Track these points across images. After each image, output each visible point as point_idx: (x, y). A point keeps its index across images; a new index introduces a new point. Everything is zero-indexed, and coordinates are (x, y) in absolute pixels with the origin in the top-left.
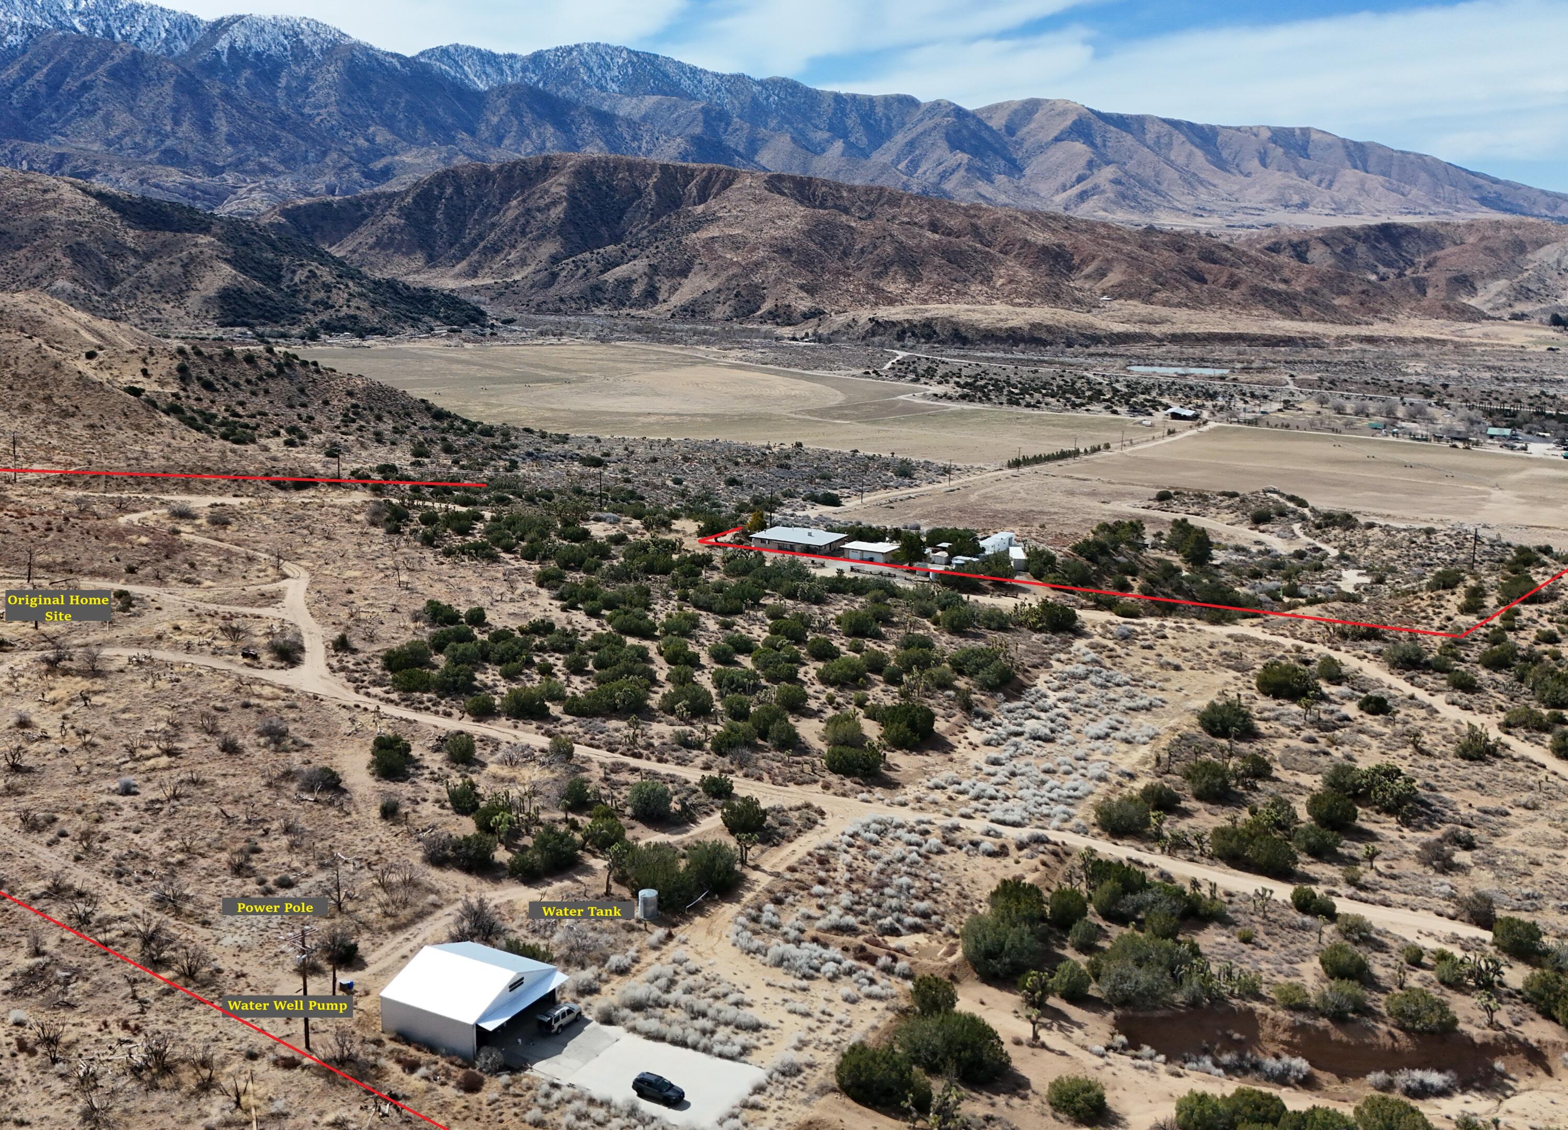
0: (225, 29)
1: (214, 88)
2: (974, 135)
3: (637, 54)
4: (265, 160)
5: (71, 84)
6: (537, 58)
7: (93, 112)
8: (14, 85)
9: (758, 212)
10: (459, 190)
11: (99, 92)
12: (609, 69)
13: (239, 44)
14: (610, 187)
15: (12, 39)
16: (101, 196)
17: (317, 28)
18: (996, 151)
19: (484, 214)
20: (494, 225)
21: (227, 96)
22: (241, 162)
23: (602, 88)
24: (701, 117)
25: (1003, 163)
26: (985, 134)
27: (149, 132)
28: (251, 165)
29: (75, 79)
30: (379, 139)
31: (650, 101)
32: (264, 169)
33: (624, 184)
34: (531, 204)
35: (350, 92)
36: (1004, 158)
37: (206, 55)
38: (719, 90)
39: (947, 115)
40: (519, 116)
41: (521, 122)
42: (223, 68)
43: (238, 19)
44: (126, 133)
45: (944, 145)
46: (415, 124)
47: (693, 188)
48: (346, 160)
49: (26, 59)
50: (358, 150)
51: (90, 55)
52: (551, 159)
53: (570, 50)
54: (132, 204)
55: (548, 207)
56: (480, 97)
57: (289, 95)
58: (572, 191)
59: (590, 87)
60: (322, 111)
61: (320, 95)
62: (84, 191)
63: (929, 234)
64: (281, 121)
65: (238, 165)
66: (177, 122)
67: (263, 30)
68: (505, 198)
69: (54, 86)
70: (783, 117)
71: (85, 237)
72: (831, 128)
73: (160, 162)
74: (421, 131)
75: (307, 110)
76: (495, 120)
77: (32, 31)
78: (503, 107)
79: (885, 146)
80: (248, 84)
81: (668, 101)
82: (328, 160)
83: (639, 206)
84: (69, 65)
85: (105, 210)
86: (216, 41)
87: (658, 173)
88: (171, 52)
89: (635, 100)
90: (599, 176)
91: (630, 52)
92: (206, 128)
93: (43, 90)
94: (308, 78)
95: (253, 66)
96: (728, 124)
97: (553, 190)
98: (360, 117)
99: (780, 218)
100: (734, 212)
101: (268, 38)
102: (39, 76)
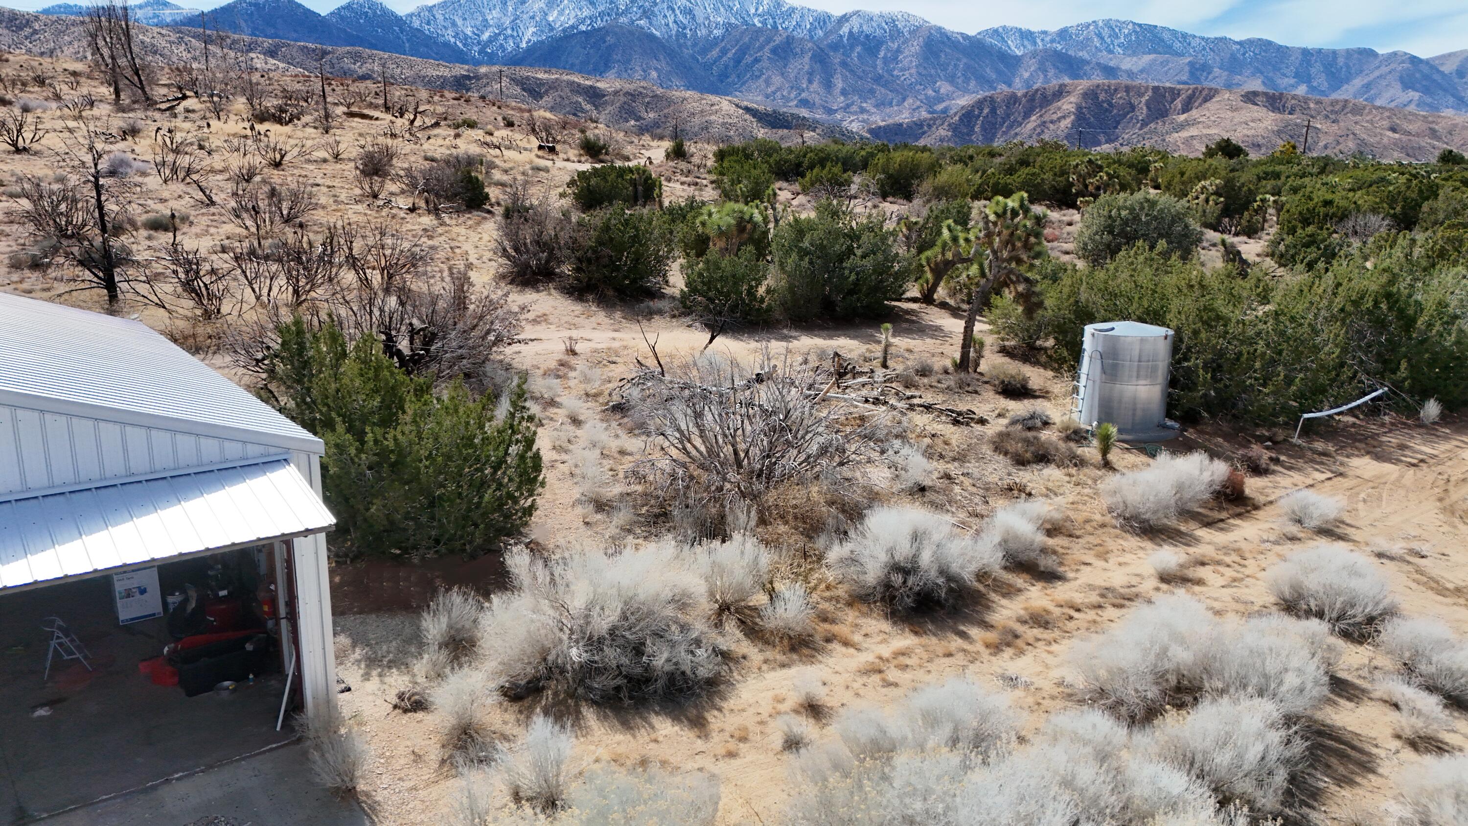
0: (847, 20)
1: (836, 59)
2: (1426, 77)
3: (1140, 25)
4: (864, 105)
5: (748, 59)
6: (1063, 34)
7: (758, 77)
8: (715, 62)
9: (1233, 117)
10: (993, 111)
11: (765, 63)
12: (1117, 37)
13: (855, 30)
14: (1110, 104)
15: (717, 32)
16: (747, 109)
17: (907, 17)
18: (1445, 90)
19: (1011, 127)
20: (1016, 134)
21: (844, 64)
22: (848, 106)
23: (1111, 52)
24: (1187, 69)
25: (1452, 99)
26: (1436, 77)
27: (792, 88)
28: (854, 108)
29: (751, 56)
30: (942, 91)
31: (1147, 58)
32: (863, 111)
33: (1121, 102)
34: (1046, 118)
35: (926, 59)
36: (1453, 95)
37: (833, 38)
38: (1204, 49)
39: (1403, 62)
40: (1045, 71)
41: (1046, 76)
42: (844, 47)
43: (857, 13)
44: (778, 89)
45: (1398, 86)
46: (969, 79)
47: (1178, 103)
48: (918, 103)
49: (723, 44)
50: (927, 97)
51: (762, 39)
52: (1066, 86)
53: (1088, 26)
54: (767, 115)
55: (1059, 119)
56: (1018, 59)
57: (885, 63)
58: (1079, 108)
59: (1101, 51)
60: (906, 73)
61: (906, 63)
62: (737, 106)
63: (1390, 134)
64: (878, 79)
65: (846, 108)
66: (810, 82)
67: (872, 19)
68: (1027, 115)
69: (738, 61)
70: (1257, 68)
71: (732, 133)
72: (1297, 75)
73: (797, 106)
74: (973, 83)
75: (895, 73)
76: (1026, 75)
77: (728, 26)
78: (1033, 64)
79: (1343, 88)
80: (859, 56)
81: (1160, 58)
82: (906, 104)
83: (1132, 118)
84: (748, 48)
85: (747, 116)
86: (840, 28)
87: (1150, 93)
88: (812, 37)
89: (1135, 59)
90: (1102, 97)
91: (1134, 24)
92: (828, 85)
93: (731, 64)
94: (899, 51)
95: (863, 44)
96: (1209, 73)
97: (1065, 107)
98: (931, 76)
99: (1253, 121)
100: (1212, 118)
101: (874, 24)
102: (730, 55)
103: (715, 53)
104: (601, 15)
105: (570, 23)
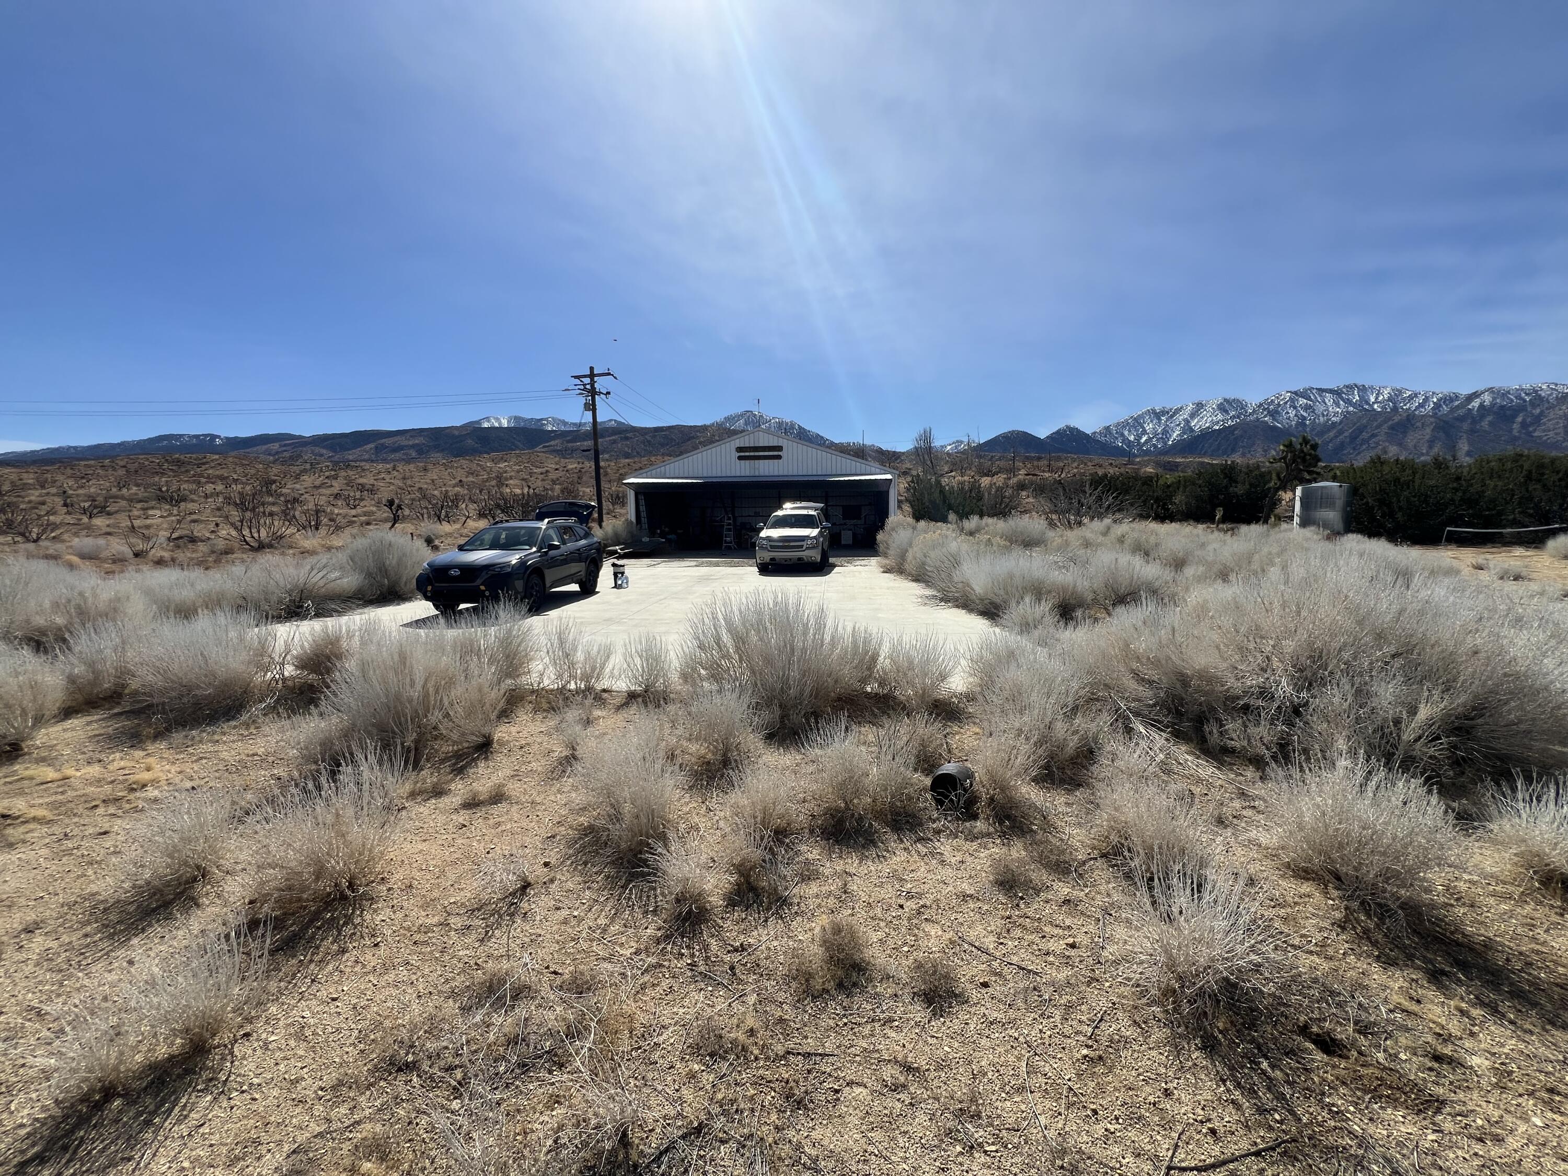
0: (1477, 397)
1: (1463, 428)
13: (1487, 403)
15: (1335, 419)
17: (1553, 387)
21: (1471, 431)
29: (1367, 433)
37: (1461, 412)
42: (1474, 418)
43: (1489, 389)
49: (1340, 427)
51: (1380, 420)
57: (1523, 427)
67: (1508, 393)
77: (1346, 414)
80: (1492, 424)
84: (1365, 427)
86: (1470, 403)
88: (1435, 414)
93: (1347, 440)
94: (1541, 415)
95: (1497, 414)
101: (1511, 397)
103: (1332, 434)
104: (1232, 418)
105: (1207, 425)
